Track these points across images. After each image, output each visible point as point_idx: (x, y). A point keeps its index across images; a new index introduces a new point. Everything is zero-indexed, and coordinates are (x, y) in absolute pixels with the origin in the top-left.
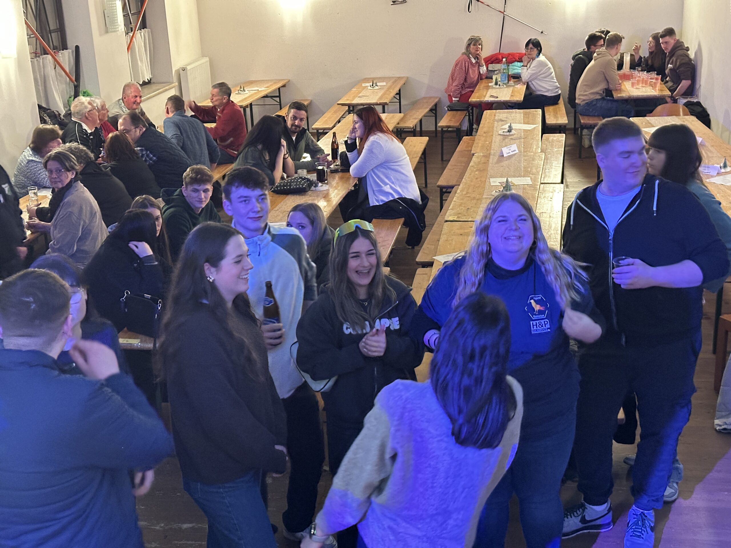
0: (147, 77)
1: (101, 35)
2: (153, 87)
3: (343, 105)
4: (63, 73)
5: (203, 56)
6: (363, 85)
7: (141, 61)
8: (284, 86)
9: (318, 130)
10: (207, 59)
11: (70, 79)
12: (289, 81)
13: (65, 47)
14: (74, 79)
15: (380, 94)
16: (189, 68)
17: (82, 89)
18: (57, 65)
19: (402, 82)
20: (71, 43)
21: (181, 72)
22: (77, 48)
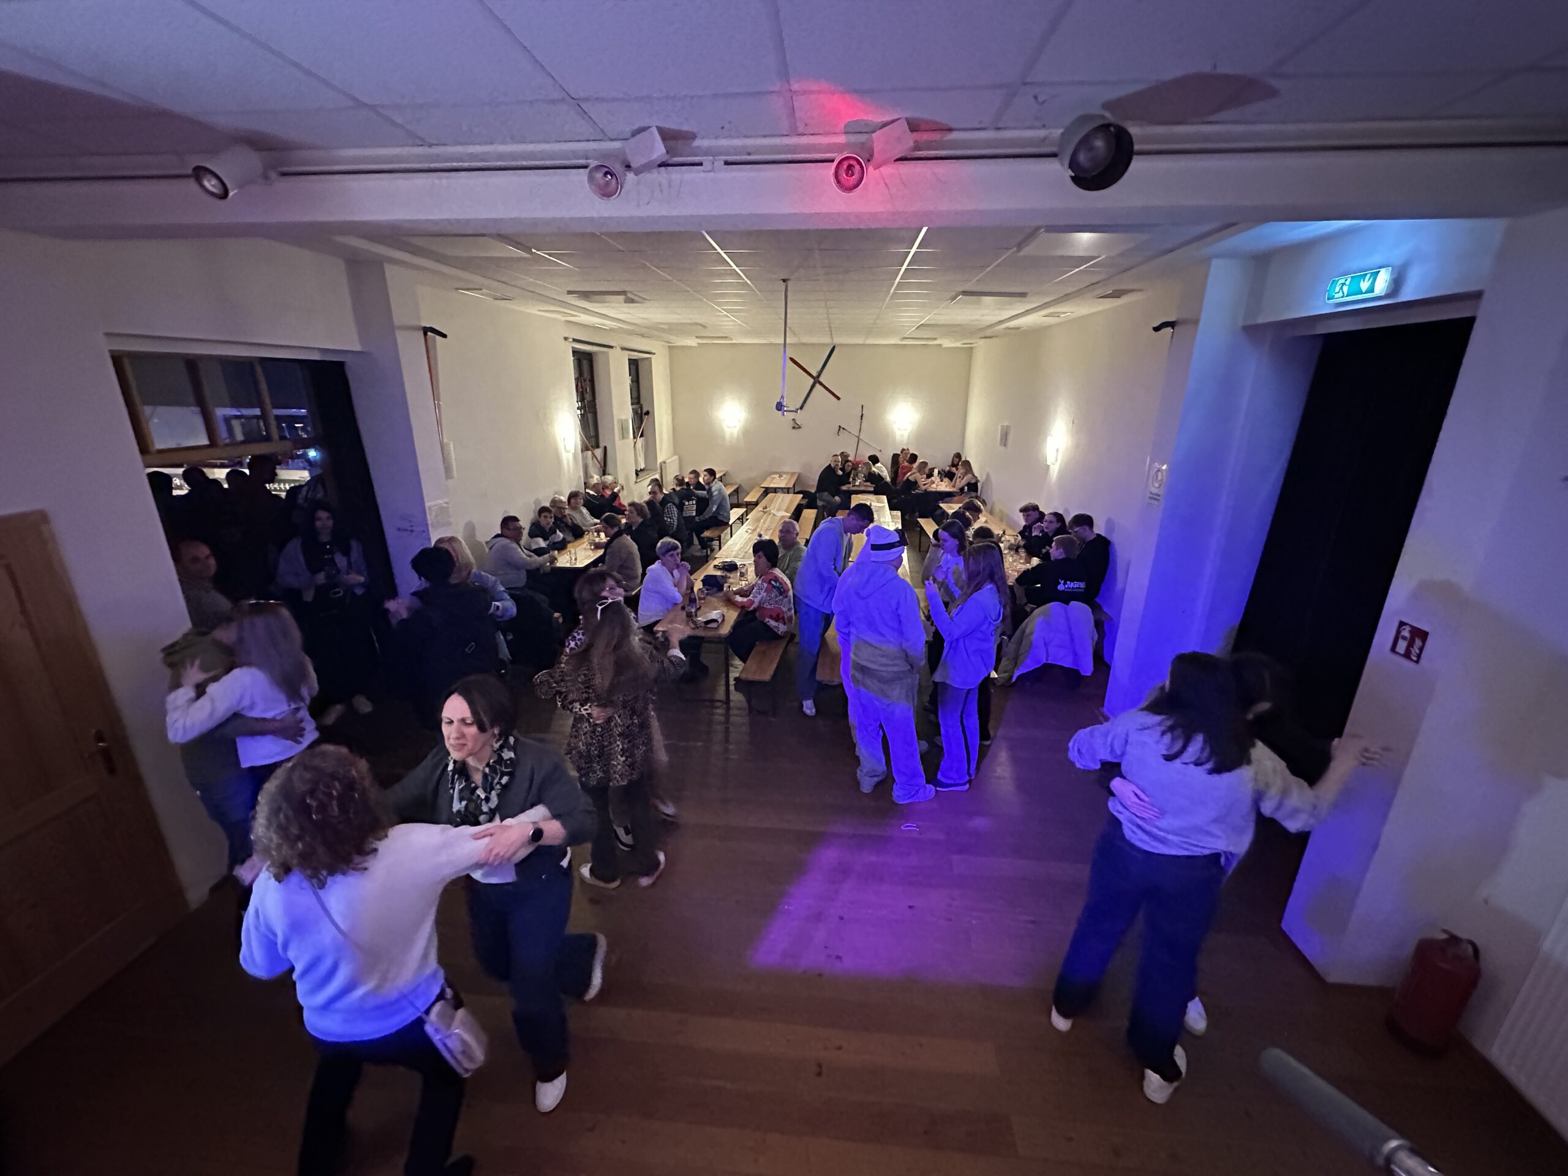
0: (643, 466)
1: (620, 440)
2: (646, 472)
3: (763, 487)
4: (597, 462)
5: (675, 453)
6: (773, 476)
7: (640, 456)
8: (724, 475)
9: (747, 502)
10: (676, 457)
11: (601, 466)
12: (727, 472)
13: (598, 446)
14: (603, 465)
15: (786, 482)
16: (667, 461)
17: (607, 472)
18: (595, 459)
19: (797, 475)
20: (602, 444)
21: (663, 465)
22: (605, 447)
